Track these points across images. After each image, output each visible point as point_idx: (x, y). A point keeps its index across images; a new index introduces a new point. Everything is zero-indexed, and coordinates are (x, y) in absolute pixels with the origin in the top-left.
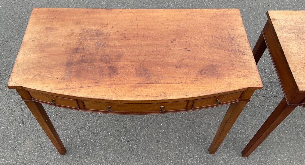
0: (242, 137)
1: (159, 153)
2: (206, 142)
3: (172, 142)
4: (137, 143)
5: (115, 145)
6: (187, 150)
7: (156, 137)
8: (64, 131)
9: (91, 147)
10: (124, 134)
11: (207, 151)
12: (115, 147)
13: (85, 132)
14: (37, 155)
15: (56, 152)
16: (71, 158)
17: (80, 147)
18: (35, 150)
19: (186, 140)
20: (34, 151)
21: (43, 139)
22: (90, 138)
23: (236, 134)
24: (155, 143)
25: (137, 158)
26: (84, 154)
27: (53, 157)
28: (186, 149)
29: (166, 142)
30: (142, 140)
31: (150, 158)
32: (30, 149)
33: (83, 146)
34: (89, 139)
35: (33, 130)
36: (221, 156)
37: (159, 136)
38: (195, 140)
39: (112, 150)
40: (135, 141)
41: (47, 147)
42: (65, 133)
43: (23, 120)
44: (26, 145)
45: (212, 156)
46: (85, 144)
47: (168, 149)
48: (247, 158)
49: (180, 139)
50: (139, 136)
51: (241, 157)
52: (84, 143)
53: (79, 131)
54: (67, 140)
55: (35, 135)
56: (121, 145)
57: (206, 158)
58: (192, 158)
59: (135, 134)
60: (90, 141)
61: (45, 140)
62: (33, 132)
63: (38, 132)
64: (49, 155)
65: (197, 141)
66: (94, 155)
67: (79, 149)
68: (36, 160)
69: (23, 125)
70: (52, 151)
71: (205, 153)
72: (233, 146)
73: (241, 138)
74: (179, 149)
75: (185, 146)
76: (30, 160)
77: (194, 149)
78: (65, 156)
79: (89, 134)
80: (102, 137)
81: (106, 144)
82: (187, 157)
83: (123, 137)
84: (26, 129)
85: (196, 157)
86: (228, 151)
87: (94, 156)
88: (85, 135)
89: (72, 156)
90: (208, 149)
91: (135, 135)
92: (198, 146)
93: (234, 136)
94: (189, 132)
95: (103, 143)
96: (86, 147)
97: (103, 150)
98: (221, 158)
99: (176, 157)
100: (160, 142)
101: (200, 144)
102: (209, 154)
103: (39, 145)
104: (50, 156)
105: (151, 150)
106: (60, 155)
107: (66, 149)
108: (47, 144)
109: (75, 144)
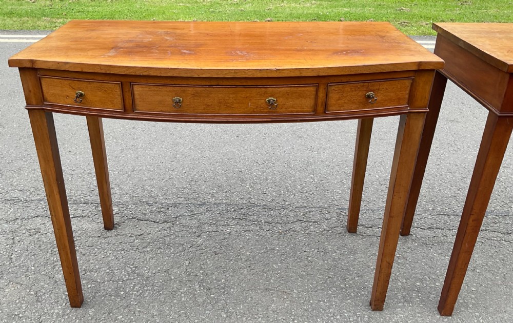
0: (433, 285)
1: (269, 308)
2: (363, 293)
3: (295, 291)
4: (226, 293)
5: (183, 295)
6: (328, 304)
7: (264, 283)
8: (86, 273)
9: (134, 297)
10: (202, 278)
11: (367, 306)
12: (182, 297)
13: (125, 275)
14: (24, 308)
15: (64, 304)
16: (91, 314)
17: (113, 297)
18: (23, 300)
19: (323, 289)
20: (20, 301)
21: (42, 284)
22: (134, 283)
23: (421, 281)
24: (262, 292)
25: (225, 316)
26: (118, 308)
27: (56, 311)
28: (324, 301)
29: (284, 292)
30: (236, 287)
31: (252, 315)
32: (13, 298)
33: (117, 295)
34: (132, 285)
35: (27, 271)
36: (397, 315)
37: (271, 282)
38: (342, 288)
39: (175, 301)
40: (223, 288)
41: (47, 296)
42: (87, 275)
43: (12, 257)
44: (6, 293)
45: (378, 314)
46: (122, 293)
47: (288, 302)
48: (450, 318)
49: (311, 288)
50: (230, 282)
51: (438, 316)
52: (121, 291)
53: (114, 272)
54: (89, 286)
55: (28, 278)
56: (194, 295)
57: (366, 316)
58: (338, 317)
59: (222, 279)
60: (134, 288)
61: (45, 286)
62: (26, 273)
63: (34, 274)
64: (49, 308)
65: (346, 290)
66: (138, 309)
67: (110, 300)
68: (21, 315)
69: (10, 264)
70: (56, 302)
71: (362, 309)
72: (419, 298)
73: (431, 288)
74: (311, 301)
75: (322, 297)
76: (8, 314)
77: (342, 302)
78: (80, 311)
79: (132, 278)
80: (157, 283)
81: (165, 293)
82: (328, 316)
83: (199, 282)
84: (15, 268)
85: (346, 315)
86: (410, 306)
87: (139, 311)
88: (125, 279)
89: (93, 310)
90: (369, 303)
91: (223, 281)
92: (348, 298)
93: (419, 284)
94: (329, 277)
95: (159, 292)
96: (124, 296)
97: (158, 302)
98: (397, 317)
99: (306, 314)
100: (273, 292)
101: (353, 294)
102: (373, 310)
103: (32, 293)
104: (51, 310)
105: (255, 303)
106: (71, 308)
107: (85, 300)
108: (48, 291)
109: (103, 293)
